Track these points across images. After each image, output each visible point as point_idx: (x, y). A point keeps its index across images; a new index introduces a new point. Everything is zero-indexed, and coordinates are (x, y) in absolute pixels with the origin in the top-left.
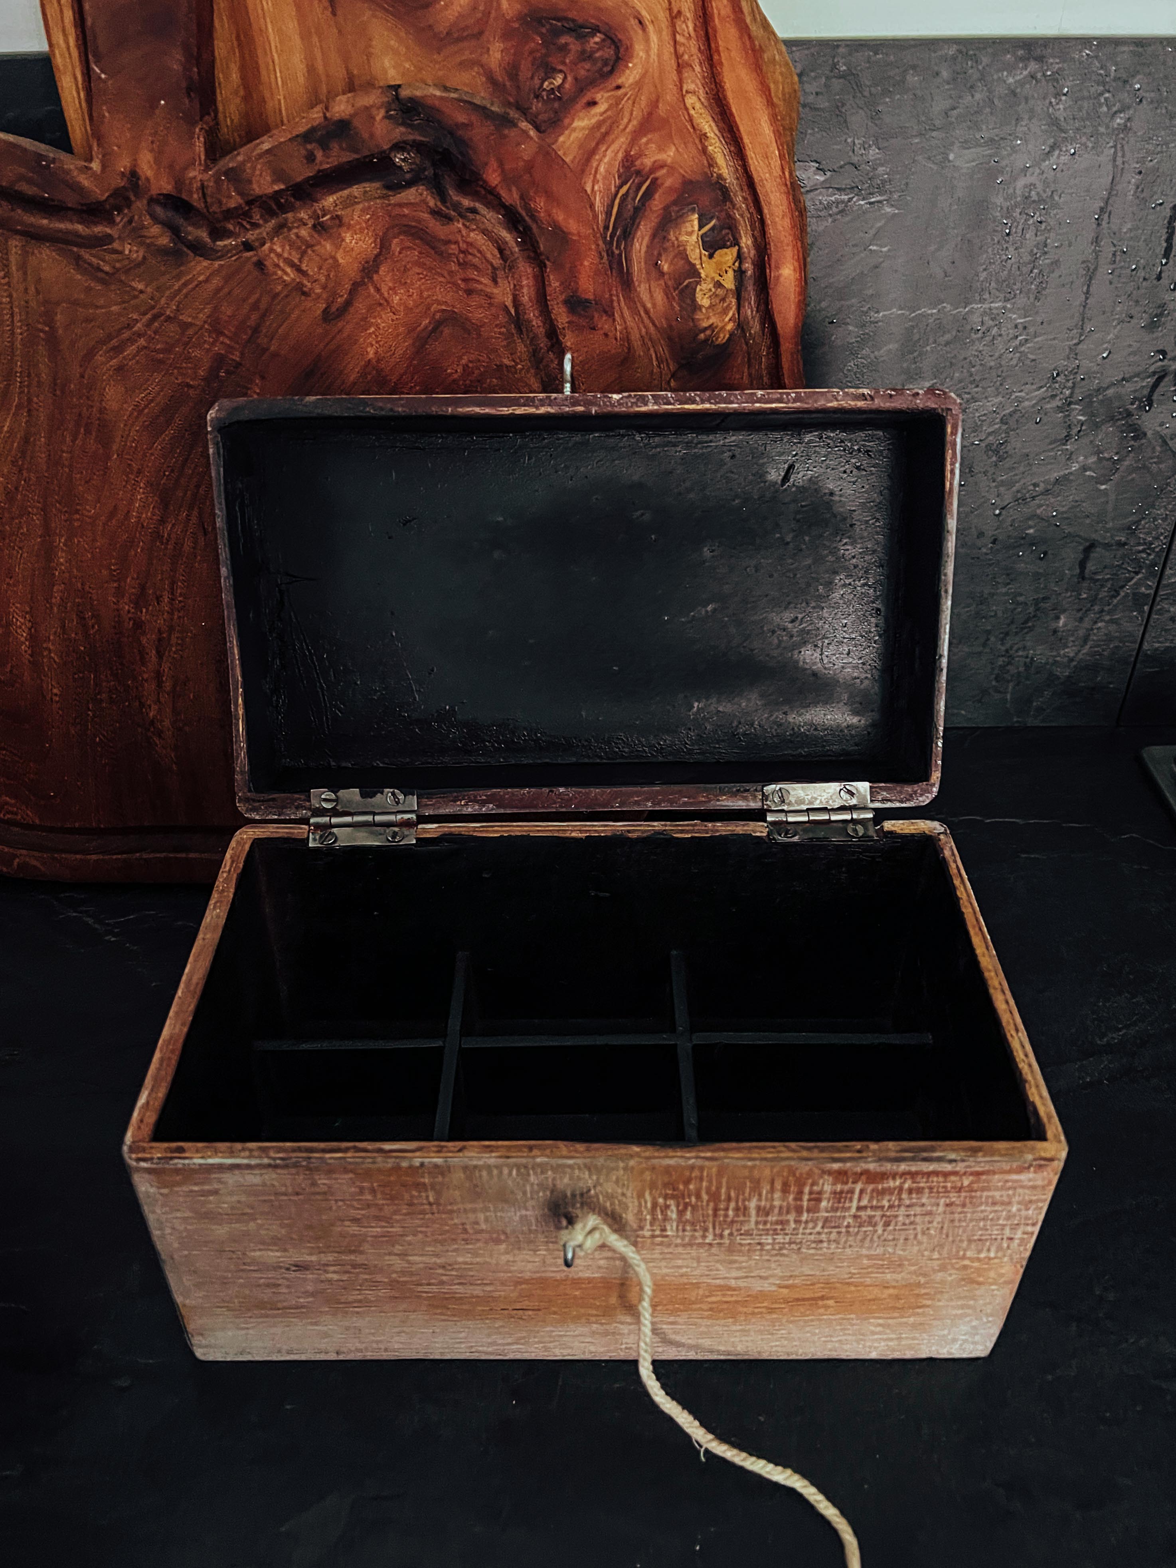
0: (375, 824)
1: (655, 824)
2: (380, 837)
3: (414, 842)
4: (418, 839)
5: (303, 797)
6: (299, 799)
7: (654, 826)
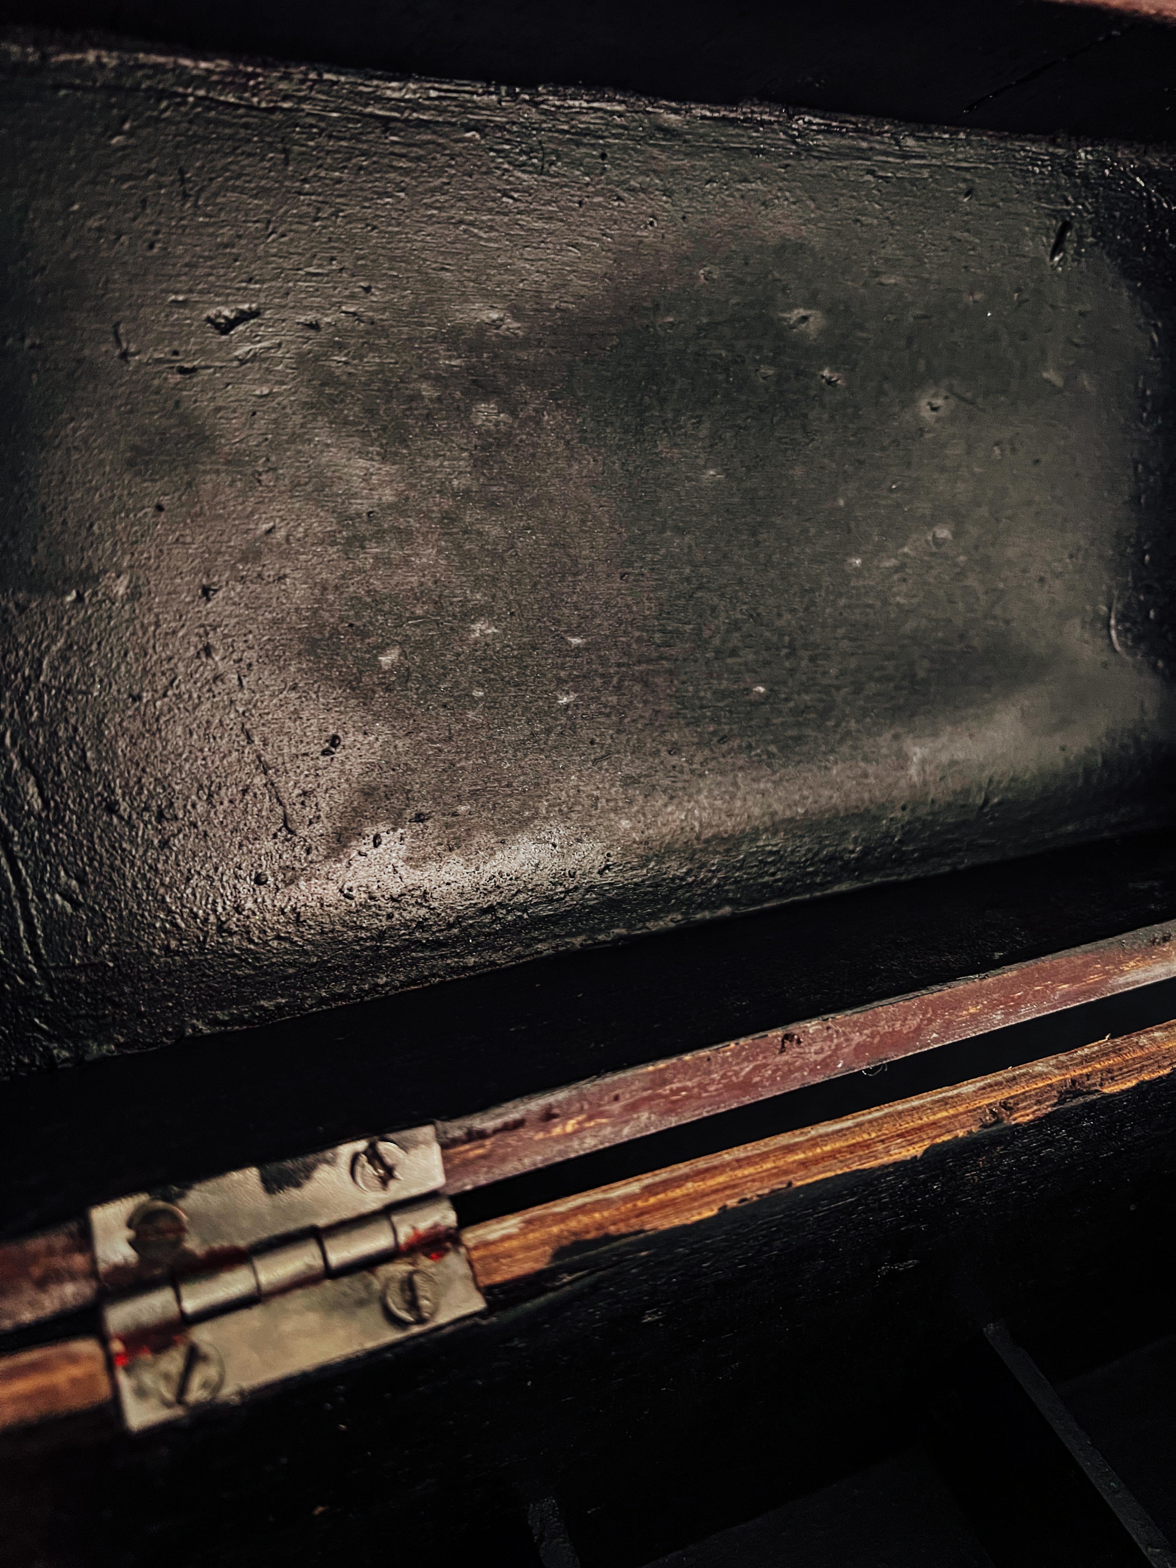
0: (331, 1273)
1: (1039, 1066)
2: (362, 1313)
3: (478, 1304)
4: (487, 1292)
5: (59, 1240)
6: (51, 1252)
7: (1041, 1076)
